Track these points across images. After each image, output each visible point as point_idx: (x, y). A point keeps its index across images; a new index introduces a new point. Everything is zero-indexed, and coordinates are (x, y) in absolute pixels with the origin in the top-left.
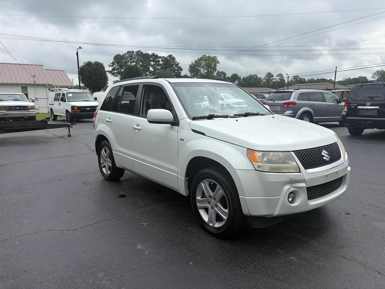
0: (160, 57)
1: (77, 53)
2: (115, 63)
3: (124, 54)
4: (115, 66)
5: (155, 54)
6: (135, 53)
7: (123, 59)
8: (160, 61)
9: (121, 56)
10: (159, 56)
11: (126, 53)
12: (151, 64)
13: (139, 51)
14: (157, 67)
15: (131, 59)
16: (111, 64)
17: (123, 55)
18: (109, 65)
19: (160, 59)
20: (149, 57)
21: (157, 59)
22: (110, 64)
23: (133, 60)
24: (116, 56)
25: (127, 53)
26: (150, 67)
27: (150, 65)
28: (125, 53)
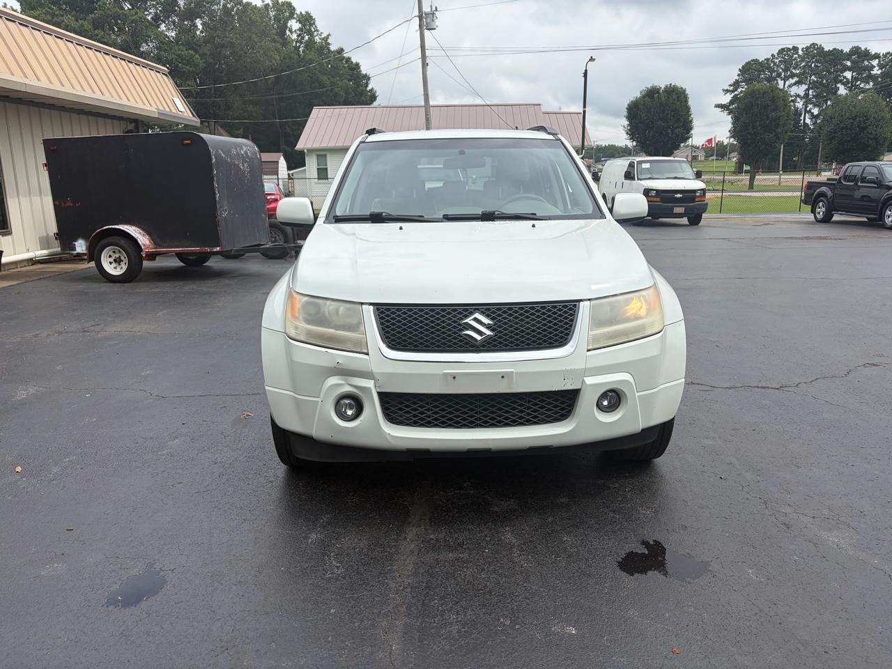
0: (877, 56)
1: (586, 71)
2: (741, 82)
3: (769, 56)
4: (739, 90)
5: (860, 48)
6: (800, 52)
7: (764, 72)
8: (875, 67)
9: (761, 64)
10: (873, 53)
11: (775, 54)
12: (845, 77)
13: (813, 44)
14: (862, 86)
15: (786, 70)
16: (731, 85)
17: (767, 60)
18: (724, 90)
19: (875, 62)
20: (839, 60)
21: (866, 63)
22: (727, 87)
23: (791, 72)
24: (748, 63)
25: (778, 54)
26: (838, 85)
27: (841, 82)
28: (773, 55)
